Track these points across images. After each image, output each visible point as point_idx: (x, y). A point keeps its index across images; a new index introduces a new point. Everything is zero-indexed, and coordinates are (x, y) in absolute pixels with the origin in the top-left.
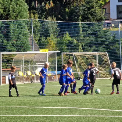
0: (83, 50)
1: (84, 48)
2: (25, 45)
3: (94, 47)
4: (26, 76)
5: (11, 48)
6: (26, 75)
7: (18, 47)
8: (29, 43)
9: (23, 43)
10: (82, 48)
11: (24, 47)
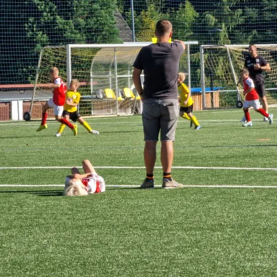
0: (230, 41)
1: (232, 35)
2: (106, 28)
3: (255, 32)
4: (120, 98)
5: (73, 35)
6: (120, 96)
7: (90, 32)
8: (115, 23)
9: (101, 24)
10: (229, 35)
11: (104, 33)
